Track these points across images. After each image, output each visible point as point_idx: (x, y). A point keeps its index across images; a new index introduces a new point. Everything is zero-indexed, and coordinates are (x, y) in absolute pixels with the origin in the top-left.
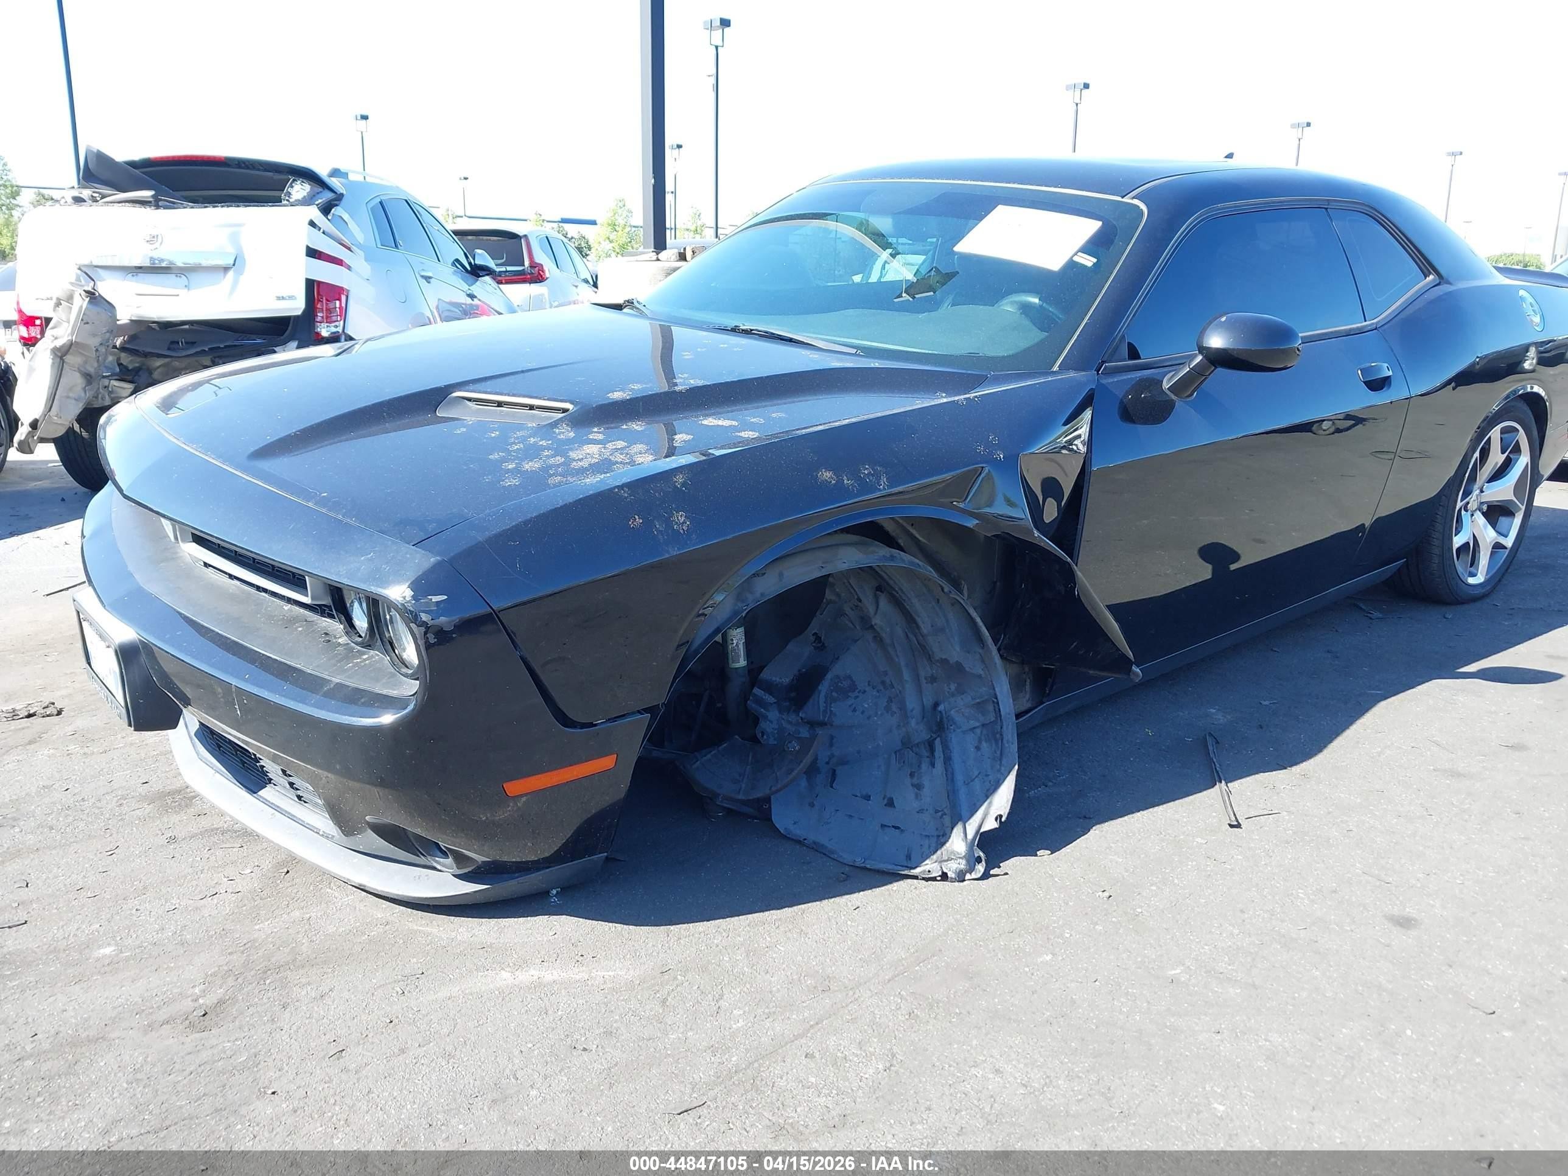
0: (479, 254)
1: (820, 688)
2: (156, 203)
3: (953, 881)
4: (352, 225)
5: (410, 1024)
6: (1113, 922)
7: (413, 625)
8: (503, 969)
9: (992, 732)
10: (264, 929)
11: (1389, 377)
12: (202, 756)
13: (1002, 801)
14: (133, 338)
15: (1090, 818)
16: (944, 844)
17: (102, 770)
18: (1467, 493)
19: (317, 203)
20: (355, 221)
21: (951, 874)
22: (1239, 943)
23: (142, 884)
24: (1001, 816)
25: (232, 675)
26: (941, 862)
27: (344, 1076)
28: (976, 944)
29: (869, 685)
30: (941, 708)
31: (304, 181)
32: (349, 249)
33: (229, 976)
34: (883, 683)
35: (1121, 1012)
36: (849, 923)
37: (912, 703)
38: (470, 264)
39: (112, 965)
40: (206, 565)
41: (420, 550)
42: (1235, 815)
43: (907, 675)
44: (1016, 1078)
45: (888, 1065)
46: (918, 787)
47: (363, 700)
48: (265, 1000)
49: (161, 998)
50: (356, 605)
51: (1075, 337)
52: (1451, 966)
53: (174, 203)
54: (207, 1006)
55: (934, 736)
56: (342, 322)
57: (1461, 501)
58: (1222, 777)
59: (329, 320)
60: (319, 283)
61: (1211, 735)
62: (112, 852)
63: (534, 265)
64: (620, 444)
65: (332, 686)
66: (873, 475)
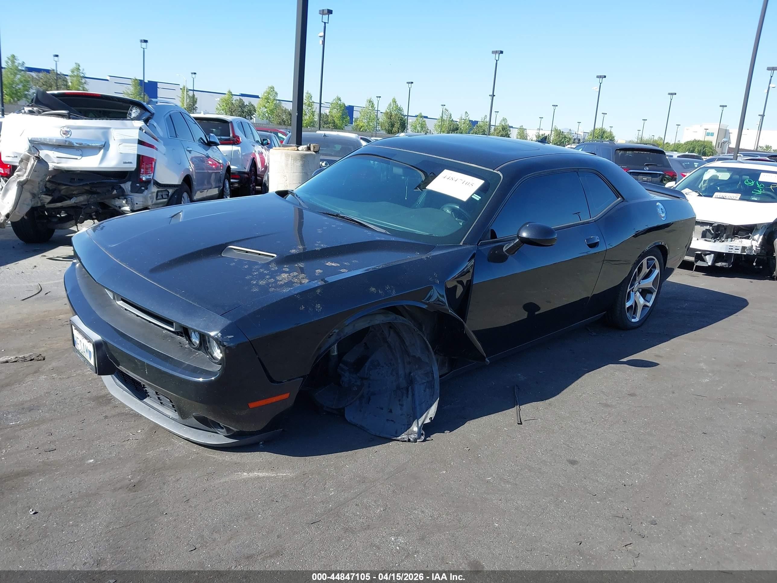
0: (212, 136)
1: (366, 364)
2: (69, 117)
3: (412, 442)
4: (158, 129)
5: (212, 491)
6: (469, 459)
7: (221, 346)
8: (244, 472)
9: (430, 385)
10: (150, 454)
11: (598, 242)
12: (118, 384)
13: (432, 411)
14: (53, 177)
15: (466, 418)
16: (410, 428)
17: (69, 386)
18: (632, 285)
19: (143, 118)
20: (159, 126)
21: (411, 439)
22: (513, 469)
23: (98, 435)
24: (431, 418)
25: (145, 358)
26: (408, 435)
27: (190, 509)
28: (419, 466)
29: (385, 364)
30: (412, 374)
31: (137, 107)
32: (157, 140)
33: (141, 472)
34: (390, 363)
35: (468, 492)
36: (373, 457)
37: (401, 372)
38: (207, 140)
39: (94, 467)
40: (126, 309)
41: (223, 318)
42: (520, 419)
43: (399, 361)
44: (428, 514)
45: (385, 509)
46: (402, 405)
47: (198, 372)
48: (156, 481)
49: (117, 479)
50: (193, 334)
51: (470, 230)
52: (585, 479)
53: (77, 116)
54: (135, 483)
55: (409, 385)
56: (152, 174)
57: (630, 288)
58: (518, 403)
59: (146, 173)
60: (143, 156)
61: (517, 386)
62: (83, 422)
63: (235, 136)
64: (295, 274)
65: (186, 365)
66: (390, 289)
